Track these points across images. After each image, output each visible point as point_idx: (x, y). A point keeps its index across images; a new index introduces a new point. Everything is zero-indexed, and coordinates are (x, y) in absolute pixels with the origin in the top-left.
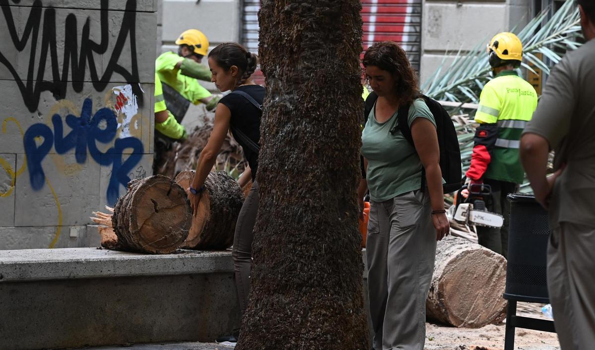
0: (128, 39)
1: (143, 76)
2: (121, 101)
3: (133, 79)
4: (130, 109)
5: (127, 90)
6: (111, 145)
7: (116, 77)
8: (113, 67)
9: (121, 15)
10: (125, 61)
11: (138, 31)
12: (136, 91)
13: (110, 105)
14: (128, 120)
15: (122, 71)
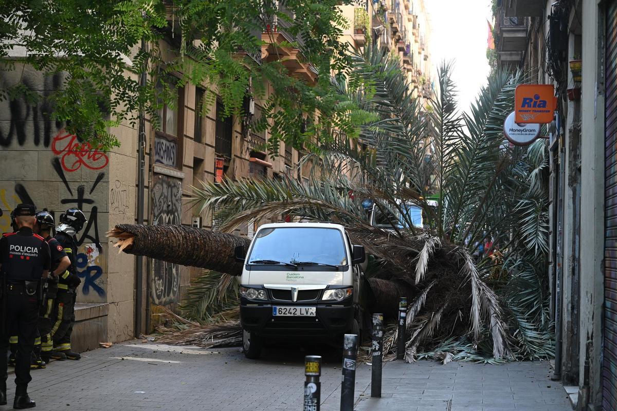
0: (93, 224)
1: (101, 239)
2: (90, 250)
3: (96, 241)
4: (95, 254)
5: (93, 246)
6: (85, 269)
7: (86, 240)
8: (85, 235)
9: (90, 214)
10: (92, 232)
11: (98, 221)
12: (98, 246)
13: (84, 252)
14: (94, 258)
15: (90, 238)
